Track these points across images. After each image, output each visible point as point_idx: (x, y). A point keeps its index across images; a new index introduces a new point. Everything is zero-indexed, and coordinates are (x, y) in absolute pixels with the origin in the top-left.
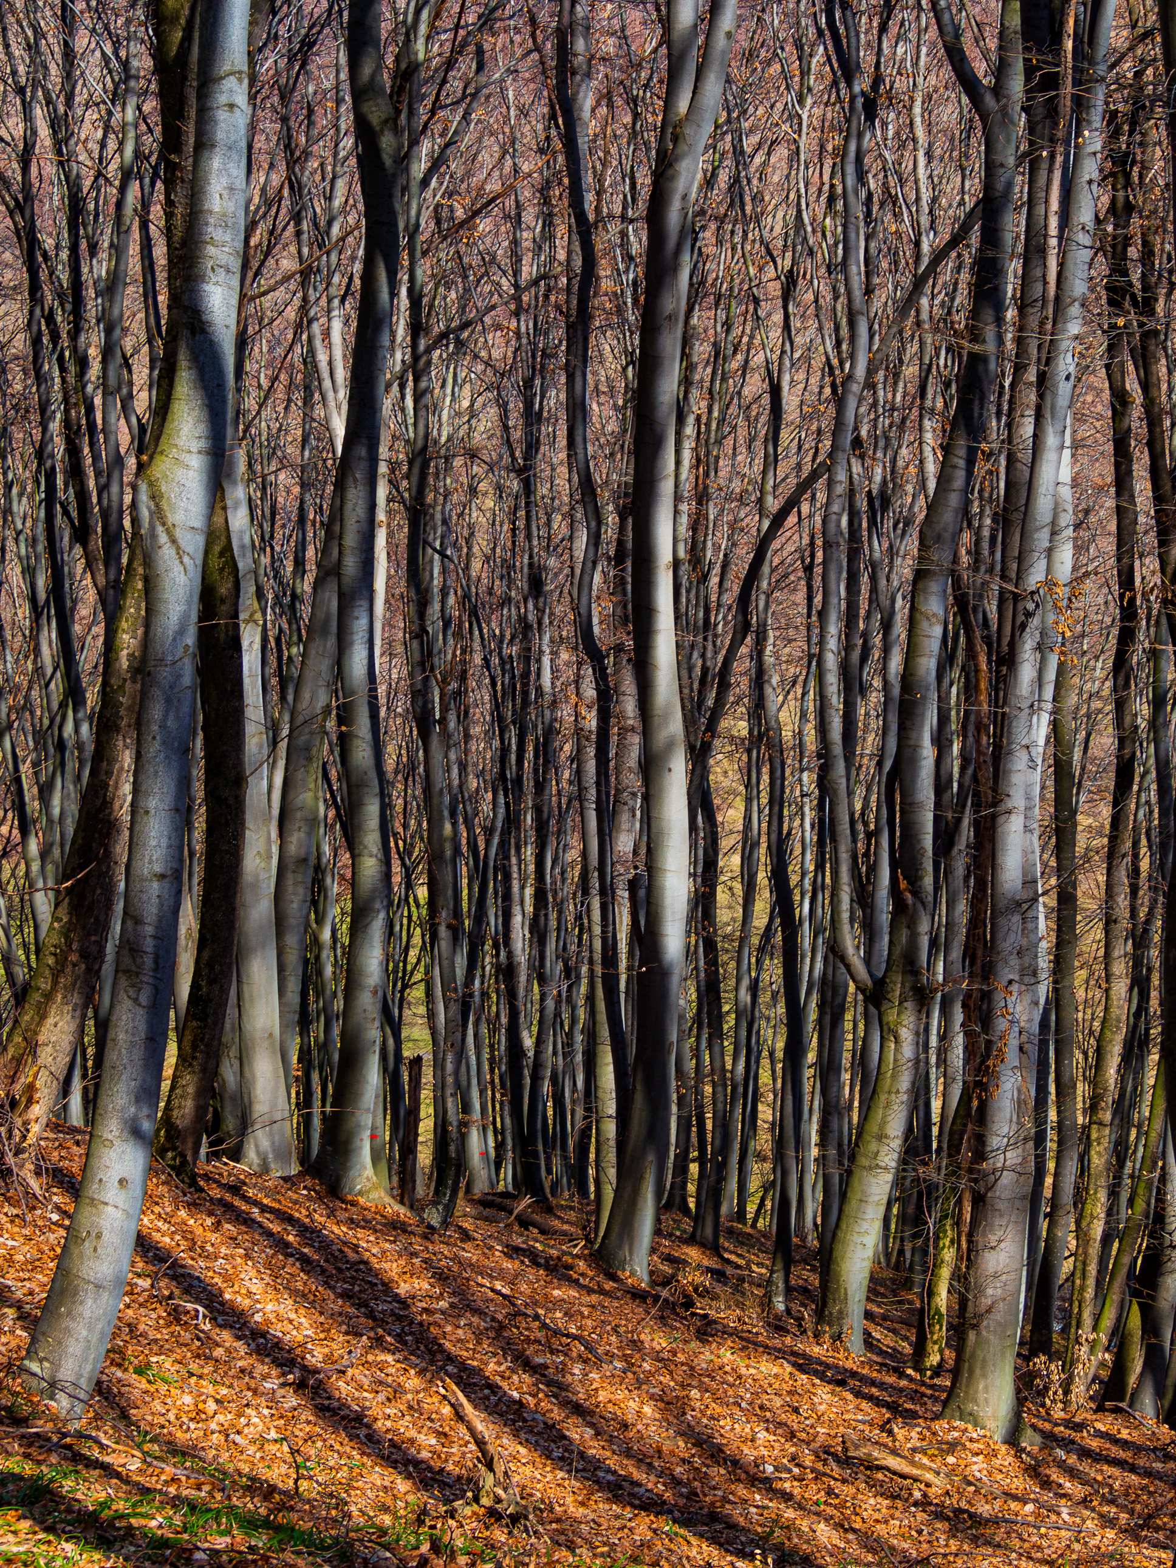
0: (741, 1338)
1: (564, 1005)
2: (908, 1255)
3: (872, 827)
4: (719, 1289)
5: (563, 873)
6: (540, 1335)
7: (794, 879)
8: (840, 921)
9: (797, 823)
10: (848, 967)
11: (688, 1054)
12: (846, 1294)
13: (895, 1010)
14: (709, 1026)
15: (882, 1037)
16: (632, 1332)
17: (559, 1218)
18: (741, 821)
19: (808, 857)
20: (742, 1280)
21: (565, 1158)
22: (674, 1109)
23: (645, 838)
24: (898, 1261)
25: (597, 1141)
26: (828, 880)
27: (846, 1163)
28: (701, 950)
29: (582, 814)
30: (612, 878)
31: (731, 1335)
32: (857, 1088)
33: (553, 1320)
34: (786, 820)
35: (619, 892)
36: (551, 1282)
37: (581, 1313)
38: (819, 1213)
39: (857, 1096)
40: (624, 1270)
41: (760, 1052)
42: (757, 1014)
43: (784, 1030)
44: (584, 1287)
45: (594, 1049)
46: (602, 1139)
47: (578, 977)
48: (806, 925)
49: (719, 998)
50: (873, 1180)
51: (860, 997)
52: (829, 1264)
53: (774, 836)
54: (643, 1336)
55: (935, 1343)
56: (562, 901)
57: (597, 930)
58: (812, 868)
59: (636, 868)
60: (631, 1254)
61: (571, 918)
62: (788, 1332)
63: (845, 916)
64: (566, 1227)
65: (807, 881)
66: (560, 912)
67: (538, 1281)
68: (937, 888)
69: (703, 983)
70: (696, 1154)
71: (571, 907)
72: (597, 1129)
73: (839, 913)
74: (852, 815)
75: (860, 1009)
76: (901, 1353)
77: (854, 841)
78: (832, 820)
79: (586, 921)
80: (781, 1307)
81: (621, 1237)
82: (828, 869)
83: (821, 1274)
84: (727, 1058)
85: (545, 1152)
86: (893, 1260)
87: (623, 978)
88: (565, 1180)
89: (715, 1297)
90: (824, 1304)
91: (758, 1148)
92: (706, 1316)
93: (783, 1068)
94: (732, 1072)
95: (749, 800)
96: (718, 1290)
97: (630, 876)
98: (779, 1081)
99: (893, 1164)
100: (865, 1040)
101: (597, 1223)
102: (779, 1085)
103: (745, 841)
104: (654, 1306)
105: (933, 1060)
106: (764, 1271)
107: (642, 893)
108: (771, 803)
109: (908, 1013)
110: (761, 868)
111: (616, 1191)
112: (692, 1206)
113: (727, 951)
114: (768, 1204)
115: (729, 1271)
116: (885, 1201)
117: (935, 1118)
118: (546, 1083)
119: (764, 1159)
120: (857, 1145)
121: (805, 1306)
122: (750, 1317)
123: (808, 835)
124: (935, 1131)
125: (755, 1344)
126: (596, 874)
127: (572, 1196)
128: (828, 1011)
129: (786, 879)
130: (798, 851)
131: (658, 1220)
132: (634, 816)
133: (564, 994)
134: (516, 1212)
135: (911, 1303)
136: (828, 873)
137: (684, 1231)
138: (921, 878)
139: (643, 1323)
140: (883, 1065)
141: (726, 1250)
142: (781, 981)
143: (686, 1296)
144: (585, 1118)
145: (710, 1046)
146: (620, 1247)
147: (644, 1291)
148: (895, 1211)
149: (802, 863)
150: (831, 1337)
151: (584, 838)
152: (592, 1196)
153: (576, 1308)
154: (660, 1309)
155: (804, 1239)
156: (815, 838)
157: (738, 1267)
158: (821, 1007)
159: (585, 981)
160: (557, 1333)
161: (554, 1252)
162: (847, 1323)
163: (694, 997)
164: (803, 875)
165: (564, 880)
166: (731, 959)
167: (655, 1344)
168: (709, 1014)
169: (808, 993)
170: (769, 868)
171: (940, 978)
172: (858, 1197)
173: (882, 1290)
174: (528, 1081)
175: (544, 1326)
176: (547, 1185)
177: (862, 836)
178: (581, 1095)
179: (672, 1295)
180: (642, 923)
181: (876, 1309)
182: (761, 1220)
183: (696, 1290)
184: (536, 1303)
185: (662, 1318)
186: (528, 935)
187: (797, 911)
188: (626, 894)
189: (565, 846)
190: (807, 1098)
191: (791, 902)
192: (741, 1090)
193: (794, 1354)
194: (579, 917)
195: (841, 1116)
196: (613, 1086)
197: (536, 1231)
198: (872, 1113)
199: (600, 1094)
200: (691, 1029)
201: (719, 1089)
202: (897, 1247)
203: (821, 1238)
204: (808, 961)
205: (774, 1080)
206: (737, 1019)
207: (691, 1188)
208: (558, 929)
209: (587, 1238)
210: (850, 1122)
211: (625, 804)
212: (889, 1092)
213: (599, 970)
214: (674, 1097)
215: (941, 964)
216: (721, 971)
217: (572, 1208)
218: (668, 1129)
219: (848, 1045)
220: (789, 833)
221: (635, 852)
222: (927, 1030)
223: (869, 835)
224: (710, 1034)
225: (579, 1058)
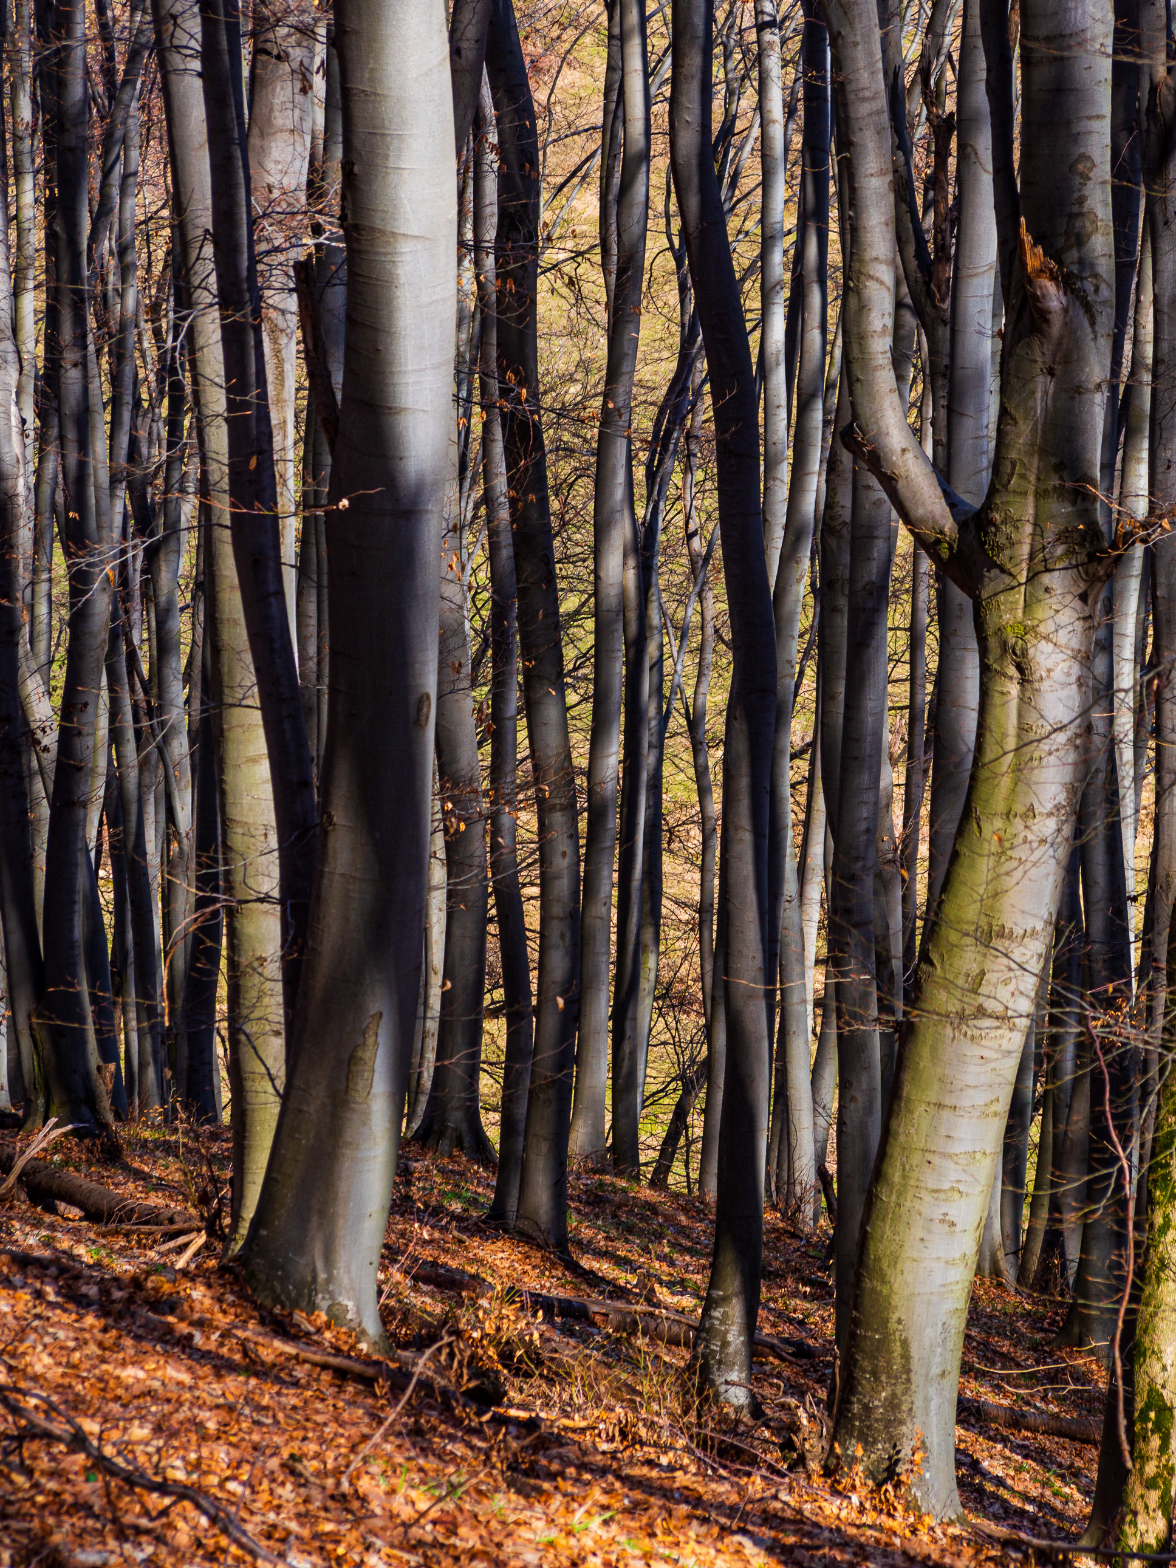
0: (625, 1480)
1: (137, 603)
2: (1073, 1250)
3: (950, 105)
4: (568, 1352)
5: (123, 250)
6: (89, 1489)
7: (744, 254)
8: (865, 361)
9: (747, 102)
10: (889, 482)
11: (468, 728)
12: (906, 1357)
13: (1019, 596)
14: (527, 651)
15: (985, 669)
16: (337, 1473)
17: (139, 1175)
18: (599, 100)
19: (781, 191)
20: (629, 1326)
21: (148, 1012)
22: (438, 874)
23: (338, 153)
24: (1046, 1267)
25: (233, 965)
26: (835, 256)
27: (900, 1005)
28: (498, 448)
29: (167, 93)
30: (253, 260)
31: (603, 1471)
32: (925, 811)
33: (124, 1446)
34: (720, 90)
35: (273, 298)
36: (117, 1347)
37: (200, 1425)
38: (831, 1147)
39: (925, 830)
40: (312, 1308)
41: (664, 719)
42: (655, 618)
43: (723, 660)
44: (204, 1356)
45: (220, 717)
46: (244, 960)
47: (173, 529)
48: (779, 378)
49: (550, 578)
50: (973, 1051)
51: (927, 565)
52: (859, 1278)
53: (689, 139)
54: (365, 1484)
55: (1150, 1484)
56: (123, 327)
57: (217, 401)
58: (791, 221)
59: (317, 230)
60: (329, 1263)
61: (148, 373)
62: (753, 1461)
63: (880, 346)
64: (155, 1200)
65: (777, 258)
66: (119, 356)
67: (81, 1344)
68: (1125, 268)
69: (506, 539)
70: (499, 994)
71: (148, 342)
72: (233, 934)
73: (862, 338)
74: (893, 76)
75: (927, 594)
76: (1060, 1515)
77: (902, 144)
78: (841, 89)
79: (187, 379)
80: (738, 1396)
81: (302, 1219)
82: (834, 226)
83: (840, 1305)
84: (575, 737)
85: (94, 999)
86: (1034, 1264)
87: (291, 529)
88: (151, 1072)
89: (557, 1376)
90: (850, 1385)
91: (666, 976)
92: (532, 1425)
93: (727, 763)
94: (590, 773)
95: (617, 41)
96: (565, 1356)
97: (300, 255)
98: (717, 795)
99: (1025, 1006)
100: (943, 679)
101: (238, 1184)
102: (716, 806)
103: (609, 151)
104: (394, 1400)
105: (1125, 722)
106: (687, 1301)
107: (337, 297)
108: (676, 48)
109: (1054, 602)
110: (656, 224)
111: (285, 1098)
112: (493, 1134)
113: (570, 451)
114: (696, 1124)
115: (597, 1304)
116: (1003, 1105)
117: (1135, 883)
118: (94, 814)
119: (682, 1003)
120: (925, 958)
121: (800, 1392)
122: (651, 1426)
123: (777, 132)
124: (1136, 916)
125: (667, 1494)
126: (209, 250)
127: (169, 1118)
128: (843, 602)
129: (724, 252)
130: (750, 179)
131: (402, 1172)
132: (306, 88)
133: (137, 579)
134: (20, 1164)
135: (1080, 1377)
136: (833, 237)
137: (474, 1202)
138: (1080, 240)
139: (366, 1449)
140: (989, 740)
141: (586, 1247)
142: (713, 527)
143: (478, 1373)
144: (201, 903)
145: (530, 708)
146: (301, 1246)
147: (367, 1361)
148: (1034, 1132)
149: (765, 209)
150: (870, 1474)
151: (174, 160)
152: (226, 1117)
153: (184, 1413)
154: (411, 1410)
155: (792, 1215)
156: (798, 140)
157: (619, 1292)
158: (823, 592)
159: (190, 541)
160: (132, 1481)
161: (123, 1267)
162: (909, 1434)
163: (483, 577)
164: (767, 242)
165: (125, 271)
166: (580, 472)
167: (397, 1503)
168: (526, 617)
169: (788, 557)
170: (676, 224)
171: (1141, 507)
172: (932, 1096)
173: (1005, 1346)
174: (44, 811)
175: (100, 1464)
176: (104, 1086)
177: (922, 130)
178: (189, 844)
179: (441, 1370)
180: (338, 378)
181: (990, 1398)
182: (678, 1167)
183: (506, 1357)
184: (77, 1404)
185: (416, 1432)
186: (33, 422)
187: (754, 340)
188: (292, 303)
189: (125, 177)
190: (792, 838)
191: (737, 313)
192: (614, 822)
193: (769, 1519)
194: (167, 369)
195: (883, 884)
196: (271, 818)
197: (75, 1212)
198: (962, 872)
199: (237, 840)
200: (477, 663)
201: (558, 818)
202: (1042, 1224)
203: (837, 1211)
204: (785, 472)
205: (703, 792)
206: (598, 632)
207: (489, 1086)
208: (116, 402)
209: (212, 1227)
210: (907, 898)
211: (282, 57)
212: (1008, 815)
213: (223, 507)
214: (438, 844)
215: (1143, 469)
216: (555, 505)
217: (169, 1149)
218: (424, 932)
219: (900, 693)
220: (728, 130)
221: (314, 189)
222: (1106, 646)
223: (942, 129)
224: (527, 673)
225: (181, 747)
